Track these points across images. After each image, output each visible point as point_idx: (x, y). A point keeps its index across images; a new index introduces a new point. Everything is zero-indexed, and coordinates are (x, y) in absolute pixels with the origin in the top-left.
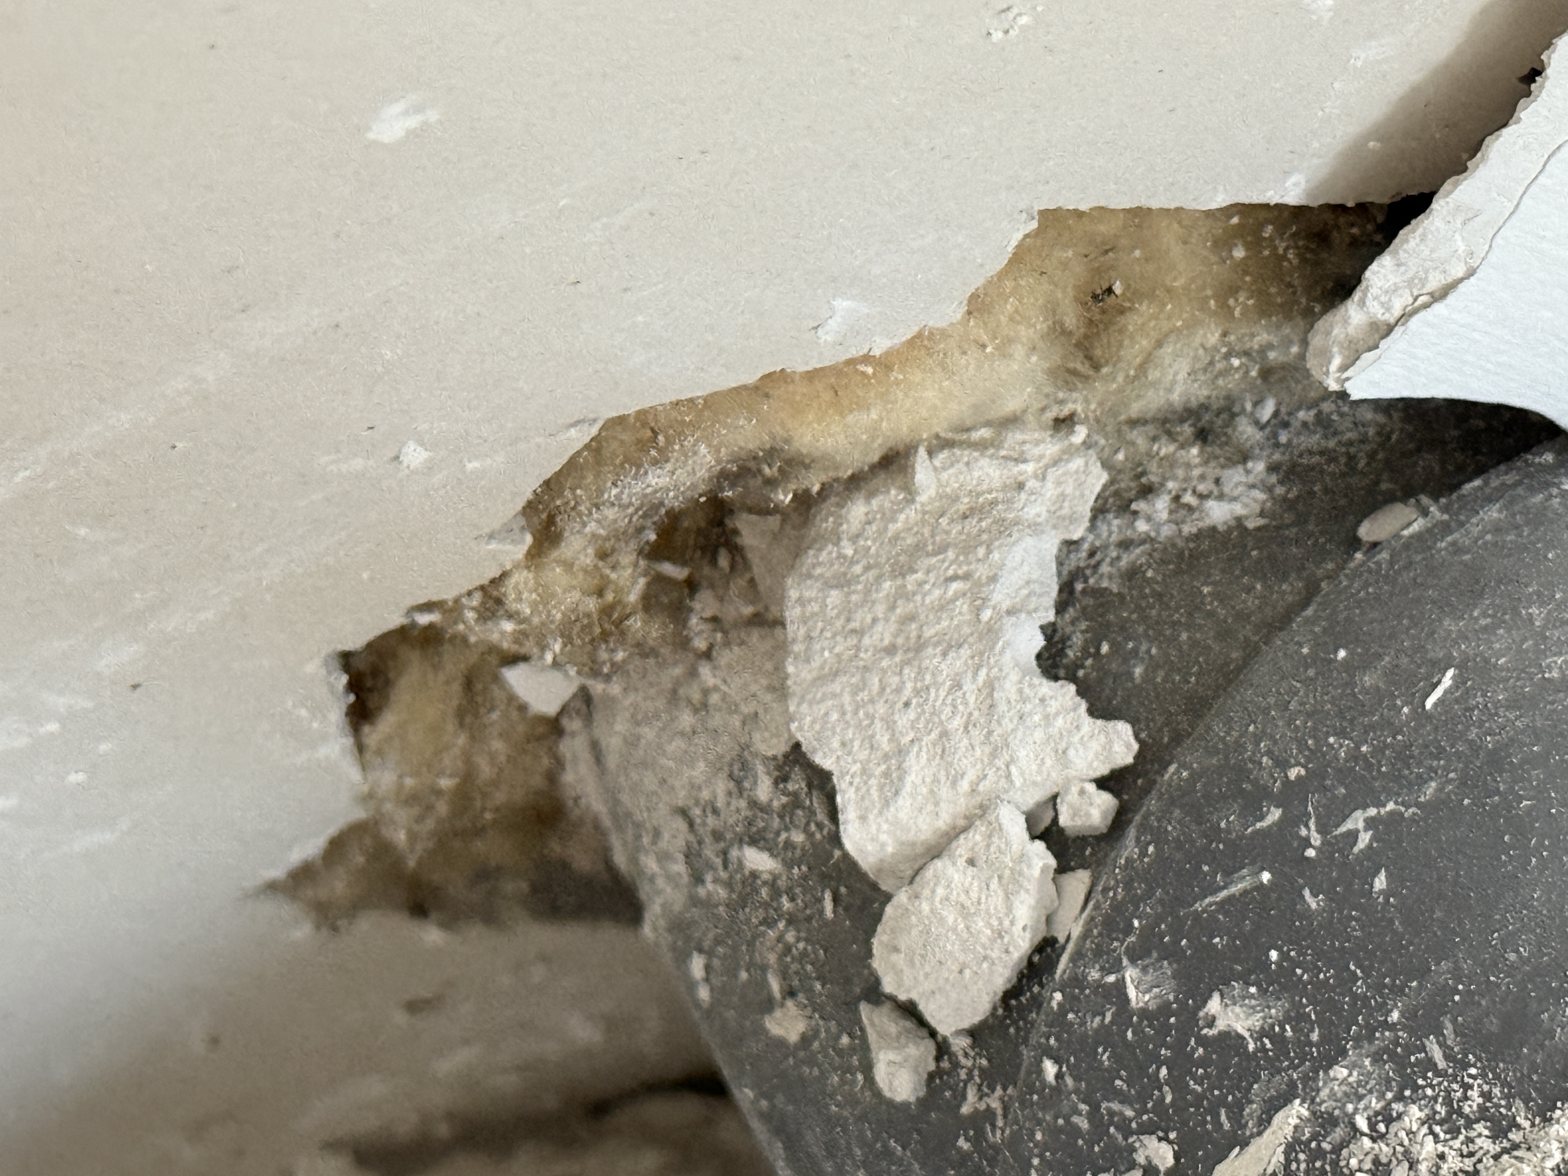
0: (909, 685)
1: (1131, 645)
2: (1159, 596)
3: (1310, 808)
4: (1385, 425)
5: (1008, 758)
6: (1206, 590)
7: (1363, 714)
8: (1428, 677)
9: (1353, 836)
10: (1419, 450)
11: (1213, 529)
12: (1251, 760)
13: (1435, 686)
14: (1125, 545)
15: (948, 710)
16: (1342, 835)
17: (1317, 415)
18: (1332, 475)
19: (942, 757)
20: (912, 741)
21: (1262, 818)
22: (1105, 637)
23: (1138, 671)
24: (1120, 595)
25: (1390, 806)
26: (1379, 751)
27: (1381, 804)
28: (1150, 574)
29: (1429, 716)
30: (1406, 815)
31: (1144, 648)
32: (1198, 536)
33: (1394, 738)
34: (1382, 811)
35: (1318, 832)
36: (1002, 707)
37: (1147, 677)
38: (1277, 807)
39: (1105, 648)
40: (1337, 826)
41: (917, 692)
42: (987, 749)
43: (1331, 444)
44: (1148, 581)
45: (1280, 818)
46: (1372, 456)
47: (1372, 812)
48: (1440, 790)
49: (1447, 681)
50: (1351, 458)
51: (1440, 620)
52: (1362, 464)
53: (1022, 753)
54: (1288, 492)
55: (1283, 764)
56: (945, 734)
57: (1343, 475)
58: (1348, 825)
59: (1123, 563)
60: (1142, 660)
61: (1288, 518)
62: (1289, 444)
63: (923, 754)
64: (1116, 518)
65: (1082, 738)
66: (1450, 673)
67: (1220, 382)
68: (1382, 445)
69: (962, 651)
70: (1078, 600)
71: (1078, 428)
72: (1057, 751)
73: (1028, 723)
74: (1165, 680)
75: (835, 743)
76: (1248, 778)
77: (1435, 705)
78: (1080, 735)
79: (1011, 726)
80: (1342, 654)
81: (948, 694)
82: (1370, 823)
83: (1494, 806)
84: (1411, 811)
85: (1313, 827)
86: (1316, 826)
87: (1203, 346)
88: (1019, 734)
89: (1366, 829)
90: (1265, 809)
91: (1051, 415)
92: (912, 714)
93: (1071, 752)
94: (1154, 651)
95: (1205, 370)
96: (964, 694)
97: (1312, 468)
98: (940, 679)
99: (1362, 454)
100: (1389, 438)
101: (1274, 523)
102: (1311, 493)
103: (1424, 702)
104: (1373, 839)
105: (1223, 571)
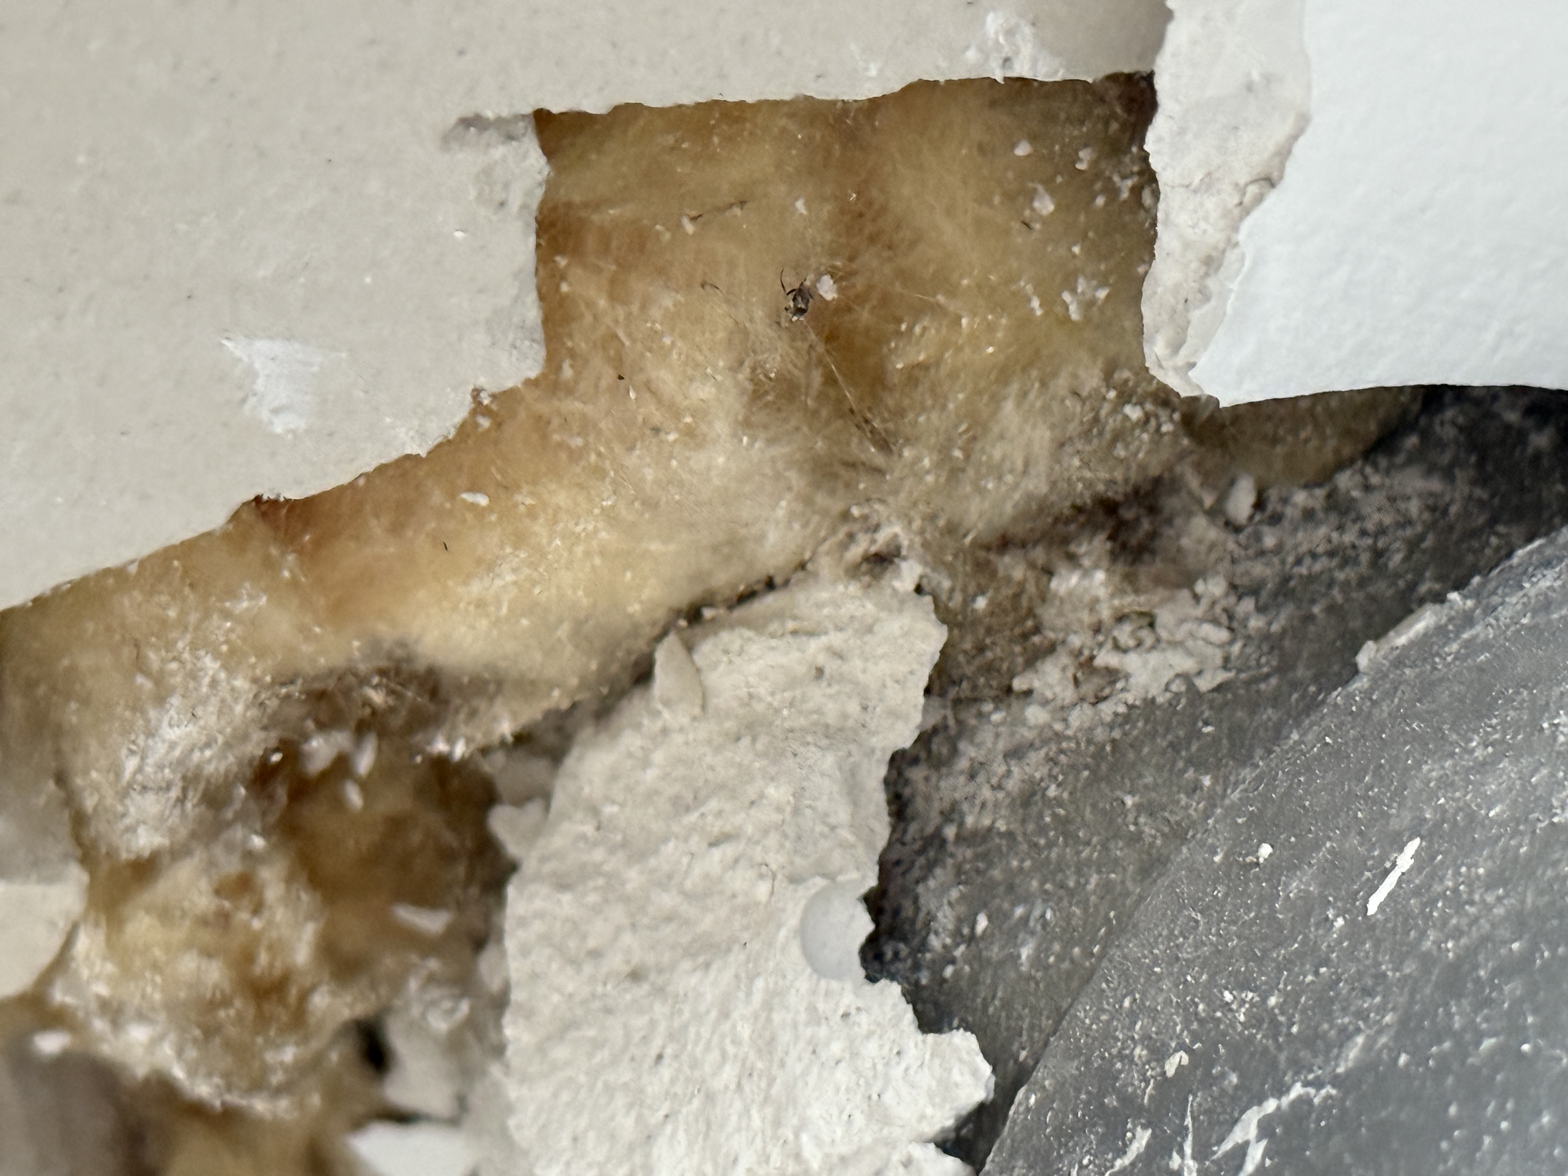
0: (662, 1027)
1: (1019, 911)
2: (1062, 823)
3: (1188, 1121)
4: (1442, 495)
5: (795, 1121)
6: (1129, 801)
7: (1278, 945)
8: (1382, 858)
9: (1241, 1151)
10: (1493, 521)
11: (1150, 703)
12: (1121, 1057)
13: (1386, 872)
14: (1016, 753)
15: (714, 1056)
16: (1226, 1155)
17: (1329, 496)
18: (1346, 586)
19: (707, 1136)
20: (667, 1116)
21: (1122, 1152)
22: (984, 906)
23: (1025, 953)
24: (1010, 835)
25: (1297, 1090)
26: (1290, 1000)
27: (1281, 1090)
28: (1052, 791)
29: (1370, 925)
30: (1316, 1101)
31: (1037, 913)
32: (1125, 720)
33: (1316, 973)
34: (1285, 1101)
35: (1194, 1158)
36: (785, 1037)
37: (1037, 961)
38: (1144, 1127)
39: (982, 923)
40: (1220, 1141)
41: (671, 1036)
42: (769, 1111)
43: (1349, 537)
44: (1049, 803)
45: (1148, 1145)
46: (1413, 545)
47: (1271, 1105)
48: (1368, 1047)
49: (1405, 861)
50: (1378, 554)
51: (1418, 764)
52: (1396, 560)
53: (815, 1112)
54: (1270, 624)
55: (1159, 1054)
56: (710, 1098)
57: (1363, 582)
58: (1237, 1136)
59: (1013, 785)
60: (1033, 933)
61: (1268, 663)
62: (1279, 549)
63: (681, 1136)
64: (997, 709)
65: (907, 1069)
66: (1413, 845)
67: (1120, 451)
68: (1430, 526)
69: (732, 958)
70: (952, 855)
71: (905, 566)
72: (870, 1098)
73: (824, 1055)
74: (1060, 958)
75: (565, 1141)
76: (1114, 1085)
77: (1381, 907)
78: (903, 1066)
79: (799, 1068)
80: (1266, 850)
81: (713, 1033)
82: (1266, 1128)
83: (1443, 1058)
84: (1323, 1092)
85: (1188, 1149)
86: (1193, 1150)
87: (1076, 394)
88: (812, 1080)
89: (1259, 1139)
90: (1129, 1135)
91: (856, 552)
92: (666, 1072)
93: (889, 1098)
94: (1049, 915)
95: (1086, 435)
96: (734, 1026)
97: (1311, 579)
98: (702, 1008)
99: (1397, 544)
100: (1445, 512)
101: (1243, 676)
102: (1310, 618)
103: (1366, 901)
104: (1266, 1154)
105: (1159, 768)
